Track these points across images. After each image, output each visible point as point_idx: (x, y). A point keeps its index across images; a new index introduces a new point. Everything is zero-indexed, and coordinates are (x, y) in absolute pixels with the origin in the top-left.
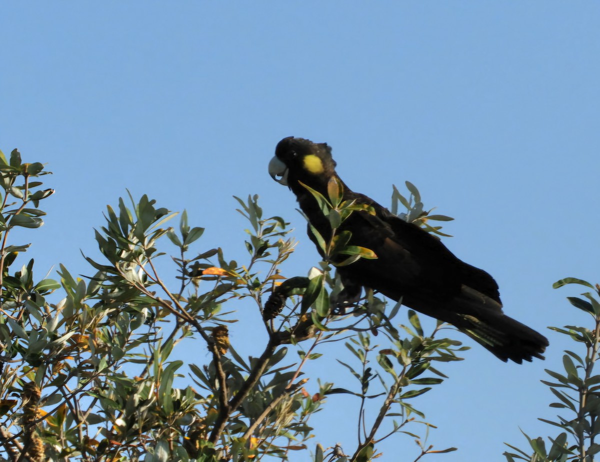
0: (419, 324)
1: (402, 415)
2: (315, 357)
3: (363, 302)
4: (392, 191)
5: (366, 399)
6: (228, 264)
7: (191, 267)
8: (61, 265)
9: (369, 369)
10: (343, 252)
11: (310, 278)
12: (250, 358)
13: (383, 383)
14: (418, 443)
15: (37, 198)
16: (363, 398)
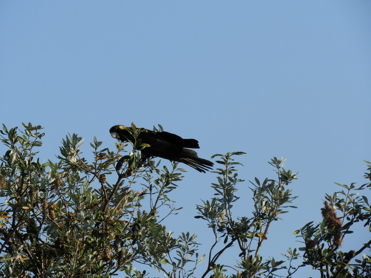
0: (167, 170)
1: (164, 199)
2: (134, 182)
3: (147, 162)
4: (153, 127)
5: (152, 194)
6: (111, 152)
7: (99, 154)
8: (49, 160)
9: (151, 185)
10: (139, 146)
11: (130, 156)
12: (113, 185)
13: (157, 189)
14: (170, 207)
15: (40, 136)
16: (151, 194)
